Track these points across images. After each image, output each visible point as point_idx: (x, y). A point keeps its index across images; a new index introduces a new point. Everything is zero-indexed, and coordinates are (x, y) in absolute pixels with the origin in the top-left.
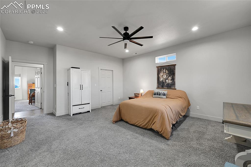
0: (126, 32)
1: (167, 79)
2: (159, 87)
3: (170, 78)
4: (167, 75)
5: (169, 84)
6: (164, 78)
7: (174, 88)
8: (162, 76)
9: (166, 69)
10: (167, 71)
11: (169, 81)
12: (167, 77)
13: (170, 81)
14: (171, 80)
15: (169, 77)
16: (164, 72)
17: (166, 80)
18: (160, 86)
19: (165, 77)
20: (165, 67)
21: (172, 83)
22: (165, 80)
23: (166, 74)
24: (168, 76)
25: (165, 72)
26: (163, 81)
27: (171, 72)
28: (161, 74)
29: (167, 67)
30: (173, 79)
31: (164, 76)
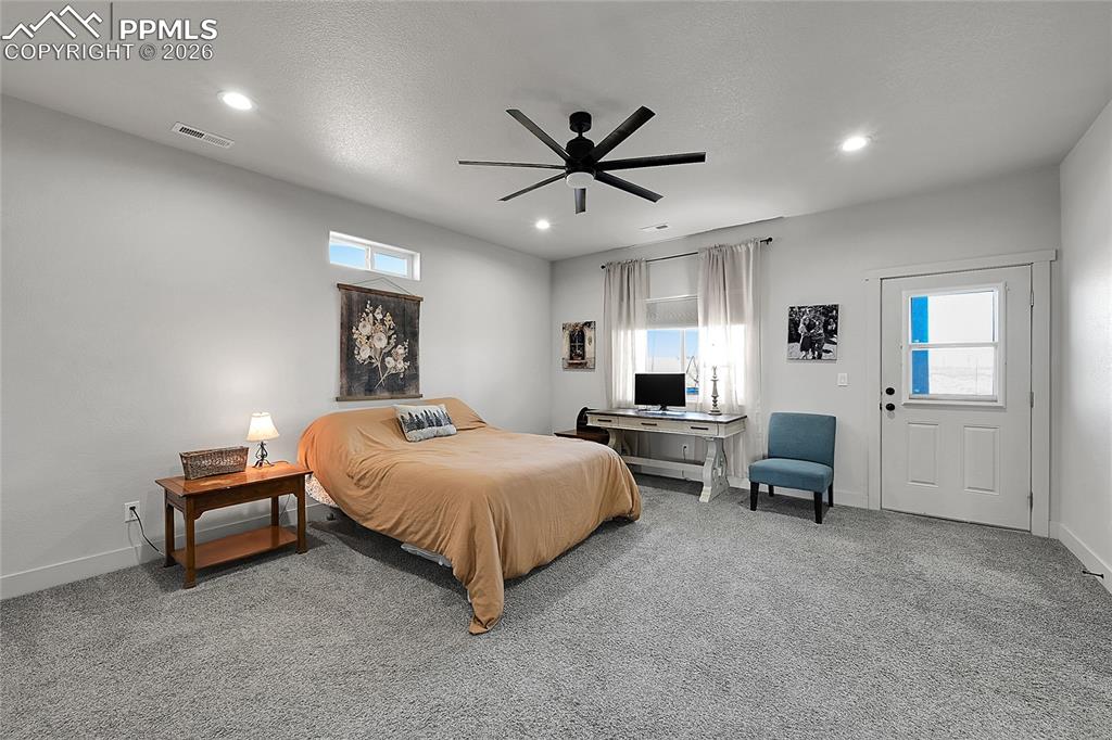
0: (580, 138)
1: (389, 354)
2: (349, 393)
3: (400, 350)
4: (389, 338)
5: (398, 374)
6: (376, 349)
7: (413, 393)
8: (368, 339)
9: (386, 310)
10: (388, 317)
11: (396, 364)
12: (388, 343)
13: (401, 365)
14: (405, 360)
15: (396, 347)
16: (375, 318)
17: (387, 360)
18: (358, 388)
19: (381, 343)
20: (379, 297)
21: (407, 372)
22: (383, 360)
23: (385, 333)
24: (392, 341)
25: (382, 320)
26: (372, 364)
27: (404, 326)
28: (364, 329)
29: (389, 301)
30: (412, 356)
31: (373, 339)
